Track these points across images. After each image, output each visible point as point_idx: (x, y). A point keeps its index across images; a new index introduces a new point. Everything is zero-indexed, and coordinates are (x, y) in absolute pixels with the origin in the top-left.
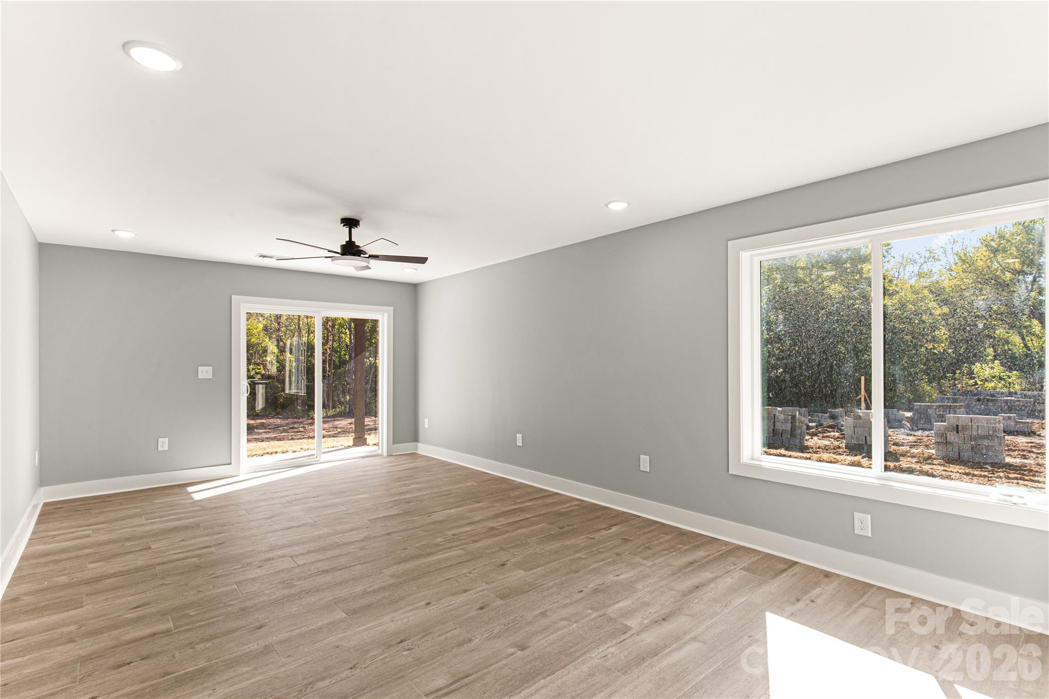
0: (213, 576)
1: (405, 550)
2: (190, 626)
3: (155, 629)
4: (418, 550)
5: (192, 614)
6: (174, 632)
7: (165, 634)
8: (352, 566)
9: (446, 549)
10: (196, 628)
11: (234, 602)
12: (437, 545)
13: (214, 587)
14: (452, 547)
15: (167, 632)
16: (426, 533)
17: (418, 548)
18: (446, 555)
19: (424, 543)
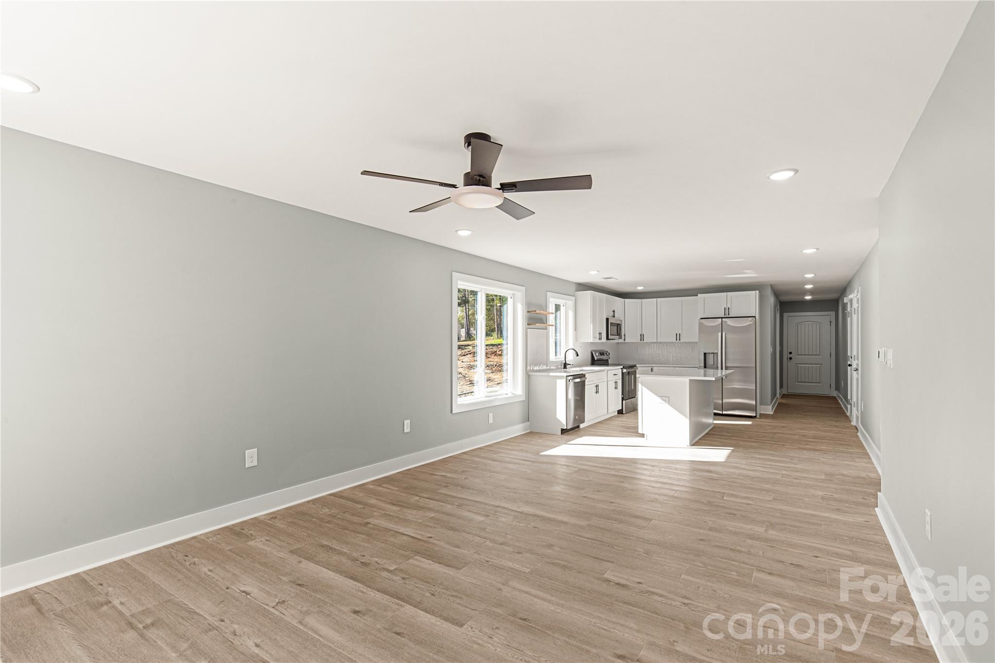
0: (687, 601)
2: (742, 565)
3: (768, 577)
5: (734, 573)
6: (755, 568)
7: (762, 569)
10: (739, 562)
11: (699, 564)
13: (699, 587)
15: (760, 570)
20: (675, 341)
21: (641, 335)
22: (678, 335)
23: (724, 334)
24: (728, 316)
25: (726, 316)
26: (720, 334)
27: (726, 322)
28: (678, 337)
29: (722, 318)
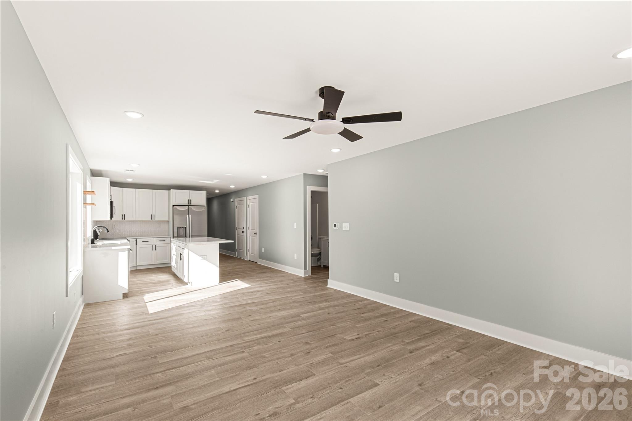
1: (279, 341)
4: (271, 341)
8: (307, 332)
9: (253, 341)
12: (258, 344)
14: (249, 342)
16: (263, 355)
17: (271, 342)
18: (255, 337)
19: (266, 346)
20: (151, 220)
21: (123, 215)
22: (153, 216)
23: (190, 215)
24: (190, 205)
25: (189, 205)
26: (188, 215)
27: (191, 208)
28: (153, 217)
29: (189, 206)
